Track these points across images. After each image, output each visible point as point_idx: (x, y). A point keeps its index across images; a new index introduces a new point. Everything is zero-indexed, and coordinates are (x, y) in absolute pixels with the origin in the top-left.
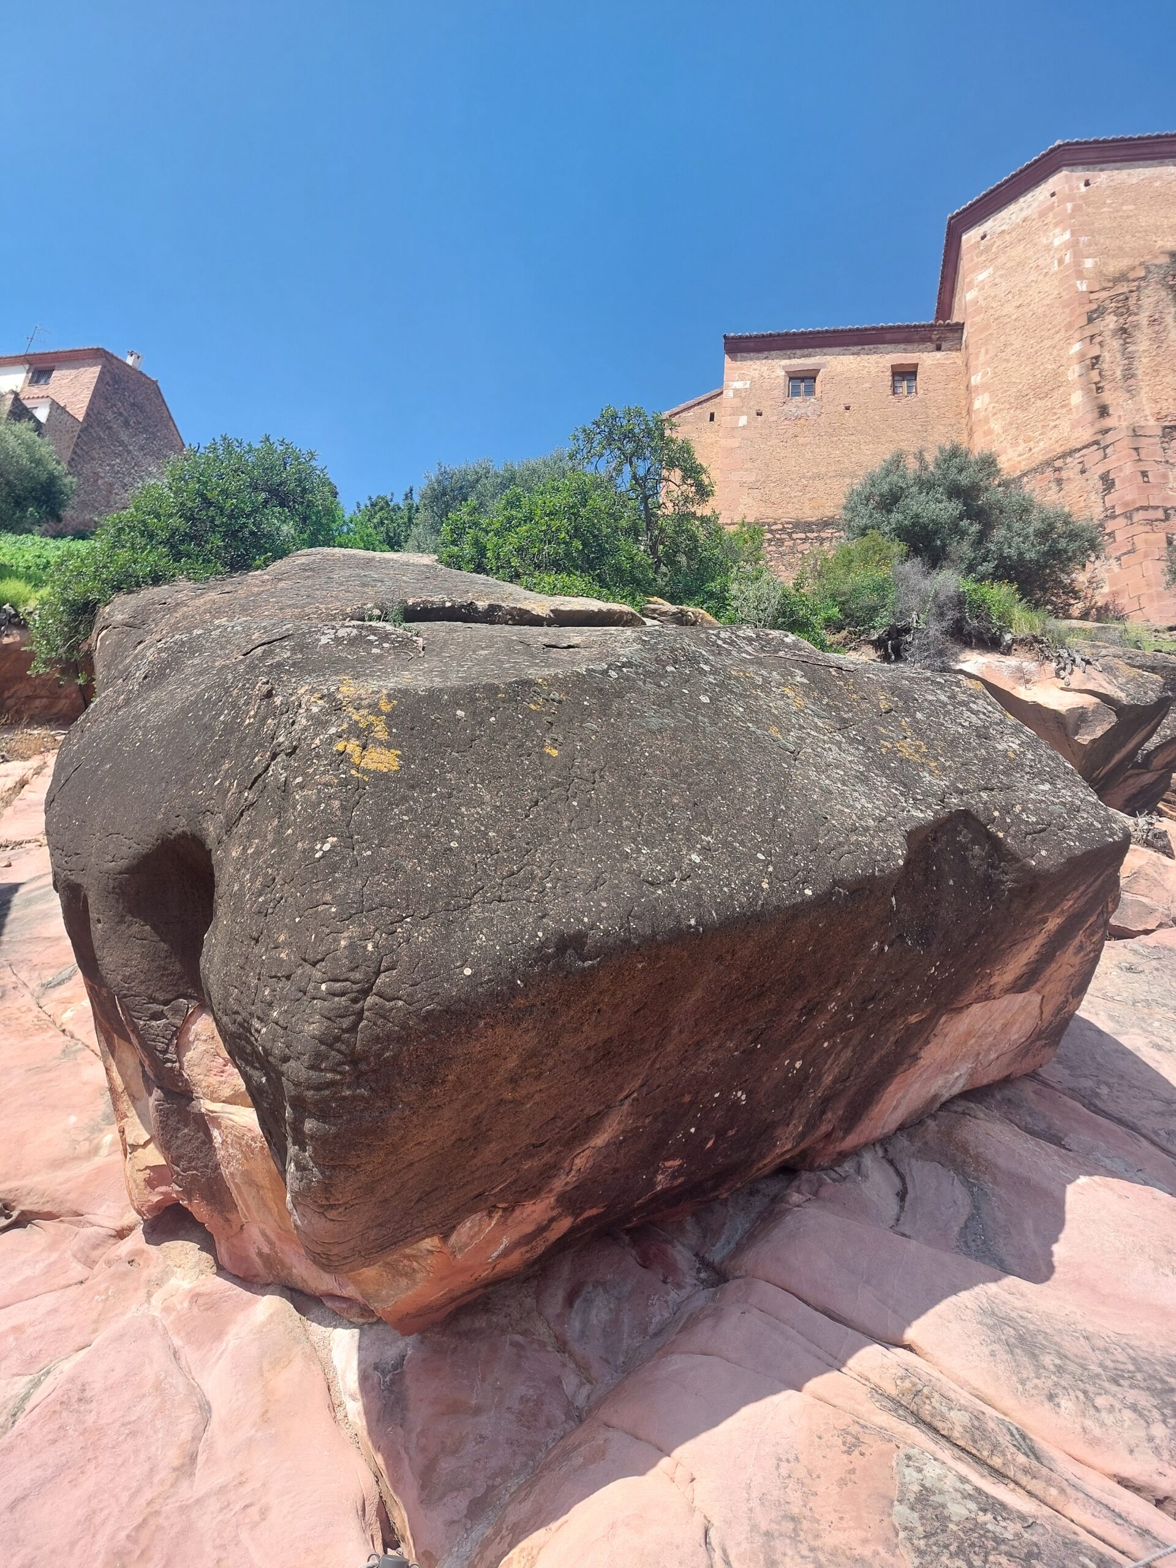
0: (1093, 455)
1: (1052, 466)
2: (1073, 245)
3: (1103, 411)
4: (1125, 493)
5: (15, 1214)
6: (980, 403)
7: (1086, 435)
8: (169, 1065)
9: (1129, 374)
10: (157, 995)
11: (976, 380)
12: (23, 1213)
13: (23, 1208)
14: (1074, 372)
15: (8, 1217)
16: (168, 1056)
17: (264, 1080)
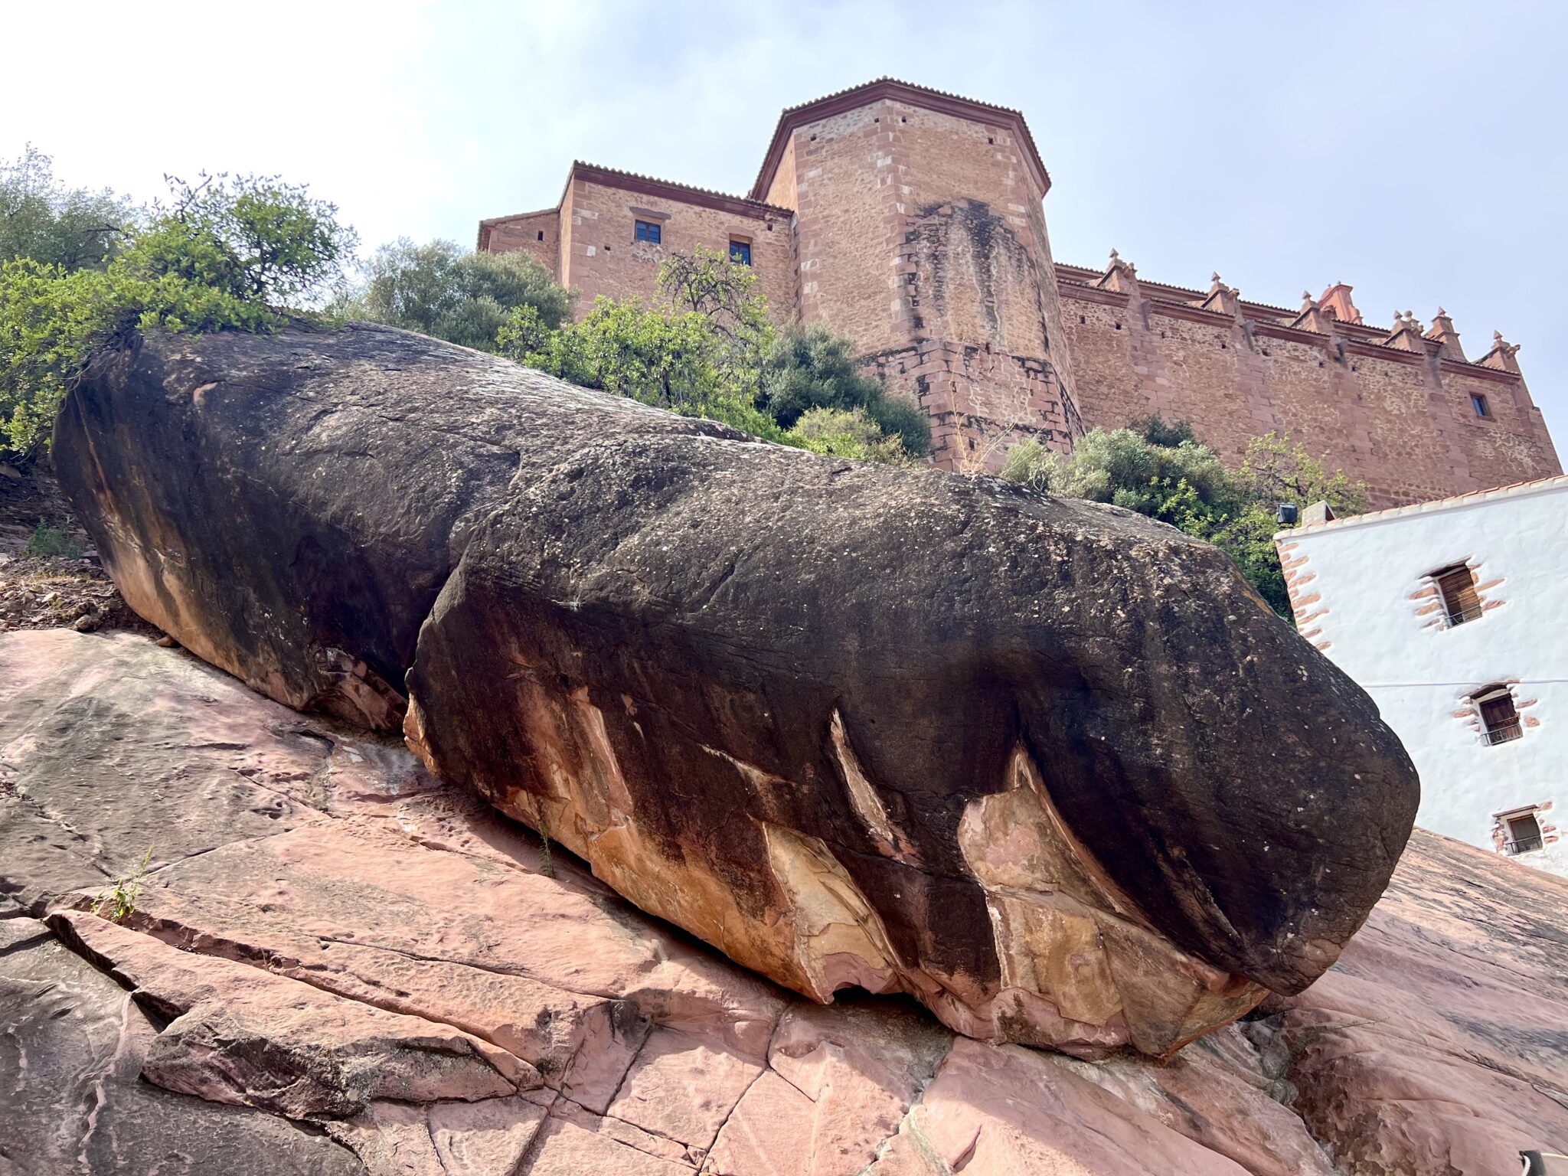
0: (910, 360)
1: (876, 360)
2: (893, 170)
3: (918, 322)
4: (938, 397)
5: (649, 1017)
6: (809, 289)
8: (952, 852)
10: (939, 789)
11: (805, 267)
12: (654, 1016)
14: (894, 282)
15: (644, 1021)
16: (951, 844)
17: (1266, 849)
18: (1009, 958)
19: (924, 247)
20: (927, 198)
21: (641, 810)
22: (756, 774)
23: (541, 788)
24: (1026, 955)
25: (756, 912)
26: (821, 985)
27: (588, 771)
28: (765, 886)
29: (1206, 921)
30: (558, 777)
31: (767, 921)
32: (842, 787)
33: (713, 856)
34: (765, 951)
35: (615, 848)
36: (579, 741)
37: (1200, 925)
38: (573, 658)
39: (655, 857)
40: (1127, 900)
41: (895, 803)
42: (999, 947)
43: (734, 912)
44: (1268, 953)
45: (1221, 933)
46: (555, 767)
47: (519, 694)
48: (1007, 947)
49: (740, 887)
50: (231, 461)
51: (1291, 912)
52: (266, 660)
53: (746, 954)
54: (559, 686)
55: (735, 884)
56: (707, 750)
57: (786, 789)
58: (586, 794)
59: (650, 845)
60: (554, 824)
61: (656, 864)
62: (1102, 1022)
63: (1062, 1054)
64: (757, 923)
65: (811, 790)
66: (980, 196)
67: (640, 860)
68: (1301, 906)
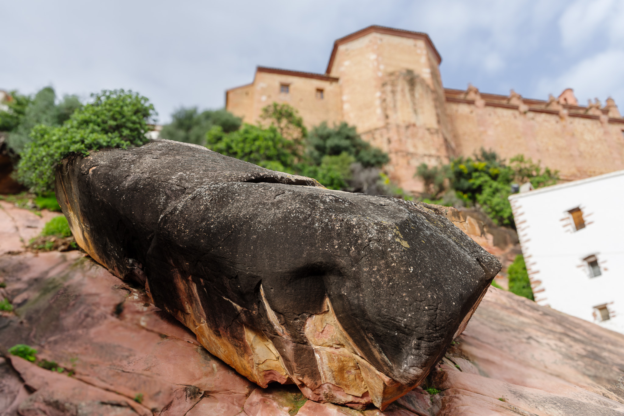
0: (384, 131)
1: (371, 132)
2: (377, 60)
3: (387, 117)
4: (395, 145)
5: (203, 392)
6: (346, 106)
7: (381, 124)
8: (302, 335)
9: (395, 106)
10: (296, 312)
11: (345, 98)
12: (205, 392)
13: (205, 390)
14: (378, 102)
15: (201, 393)
16: (302, 332)
17: (396, 334)
18: (323, 371)
19: (389, 88)
20: (390, 69)
21: (208, 319)
22: (239, 307)
23: (184, 311)
24: (330, 371)
25: (242, 355)
26: (262, 382)
27: (194, 305)
28: (244, 346)
29: (381, 360)
30: (187, 307)
31: (245, 358)
32: (265, 311)
33: (229, 335)
34: (245, 369)
35: (202, 332)
36: (191, 294)
37: (380, 361)
38: (186, 265)
39: (213, 335)
40: (361, 351)
41: (281, 318)
42: (320, 368)
43: (236, 355)
44: (399, 371)
45: (386, 364)
46: (186, 303)
47: (174, 277)
48: (322, 368)
49: (237, 346)
50: (99, 194)
51: (405, 357)
52: (113, 262)
53: (240, 370)
54: (184, 275)
55: (235, 346)
56: (224, 298)
57: (248, 313)
58: (194, 312)
59: (211, 331)
60: (188, 323)
61: (213, 338)
62: (361, 395)
63: (347, 407)
64: (242, 359)
65: (256, 313)
66: (411, 67)
67: (209, 336)
68: (408, 354)
